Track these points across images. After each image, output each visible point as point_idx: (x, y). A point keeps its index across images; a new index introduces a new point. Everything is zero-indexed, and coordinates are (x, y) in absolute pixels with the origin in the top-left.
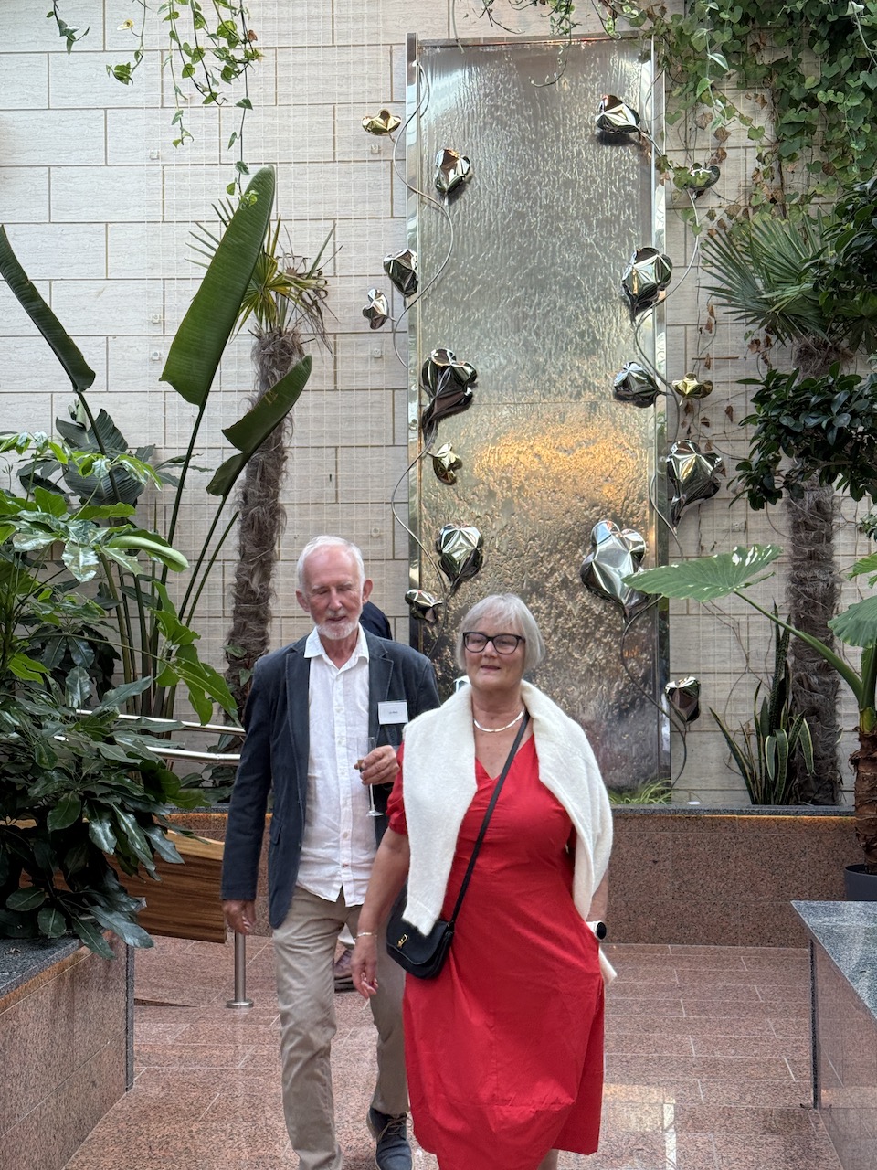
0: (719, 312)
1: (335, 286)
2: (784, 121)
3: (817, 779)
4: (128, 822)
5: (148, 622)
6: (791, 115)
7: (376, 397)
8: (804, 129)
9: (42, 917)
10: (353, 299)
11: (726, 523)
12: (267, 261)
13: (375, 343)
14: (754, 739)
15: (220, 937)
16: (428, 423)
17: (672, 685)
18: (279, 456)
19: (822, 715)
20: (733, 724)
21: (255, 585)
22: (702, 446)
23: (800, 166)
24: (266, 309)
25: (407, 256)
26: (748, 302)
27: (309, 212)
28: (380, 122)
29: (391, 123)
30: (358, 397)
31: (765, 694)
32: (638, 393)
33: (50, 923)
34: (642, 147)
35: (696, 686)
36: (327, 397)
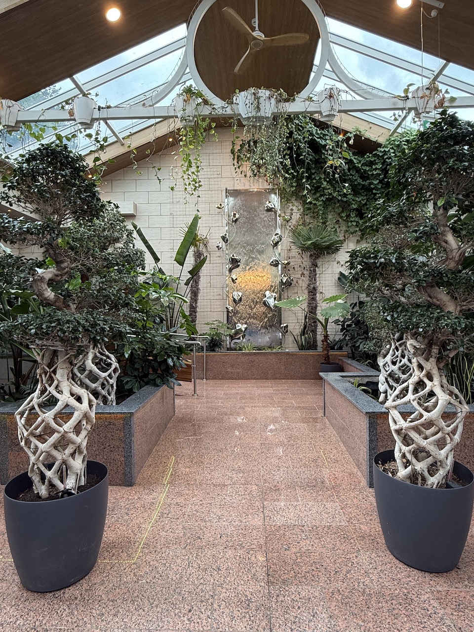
0: (292, 247)
1: (210, 241)
2: (305, 207)
3: (313, 345)
5: (171, 313)
6: (307, 206)
7: (219, 265)
8: (309, 209)
9: (157, 380)
10: (214, 244)
11: (293, 292)
12: (196, 235)
13: (218, 254)
14: (299, 337)
15: (191, 380)
16: (230, 270)
17: (282, 326)
18: (199, 277)
19: (314, 332)
20: (294, 334)
21: (194, 305)
22: (288, 275)
23: (309, 216)
24: (196, 246)
25: (226, 235)
26: (299, 245)
27: (204, 225)
28: (220, 206)
29: (222, 207)
30: (215, 265)
31: (302, 327)
32: (275, 264)
33: (158, 381)
34: (275, 212)
35: (287, 326)
36: (208, 265)
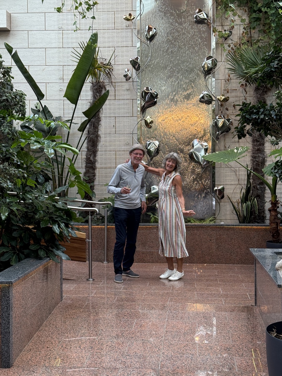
0: (231, 76)
1: (115, 67)
2: (252, 17)
3: (259, 216)
4: (62, 225)
5: (60, 169)
6: (254, 15)
7: (127, 102)
8: (258, 19)
9: (39, 252)
10: (120, 72)
11: (233, 140)
12: (95, 60)
13: (126, 85)
14: (240, 204)
15: (85, 260)
16: (143, 109)
17: (216, 188)
18: (99, 120)
19: (261, 197)
20: (234, 200)
21: (92, 158)
22: (226, 116)
23: (257, 30)
24: (94, 75)
25: (137, 58)
26: (240, 73)
27: (107, 45)
28: (129, 17)
29: (132, 18)
30: (122, 102)
31: (244, 191)
32: (207, 100)
33: (42, 253)
34: (208, 24)
35: (223, 189)
36: (112, 102)
